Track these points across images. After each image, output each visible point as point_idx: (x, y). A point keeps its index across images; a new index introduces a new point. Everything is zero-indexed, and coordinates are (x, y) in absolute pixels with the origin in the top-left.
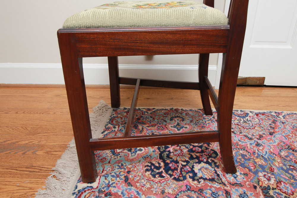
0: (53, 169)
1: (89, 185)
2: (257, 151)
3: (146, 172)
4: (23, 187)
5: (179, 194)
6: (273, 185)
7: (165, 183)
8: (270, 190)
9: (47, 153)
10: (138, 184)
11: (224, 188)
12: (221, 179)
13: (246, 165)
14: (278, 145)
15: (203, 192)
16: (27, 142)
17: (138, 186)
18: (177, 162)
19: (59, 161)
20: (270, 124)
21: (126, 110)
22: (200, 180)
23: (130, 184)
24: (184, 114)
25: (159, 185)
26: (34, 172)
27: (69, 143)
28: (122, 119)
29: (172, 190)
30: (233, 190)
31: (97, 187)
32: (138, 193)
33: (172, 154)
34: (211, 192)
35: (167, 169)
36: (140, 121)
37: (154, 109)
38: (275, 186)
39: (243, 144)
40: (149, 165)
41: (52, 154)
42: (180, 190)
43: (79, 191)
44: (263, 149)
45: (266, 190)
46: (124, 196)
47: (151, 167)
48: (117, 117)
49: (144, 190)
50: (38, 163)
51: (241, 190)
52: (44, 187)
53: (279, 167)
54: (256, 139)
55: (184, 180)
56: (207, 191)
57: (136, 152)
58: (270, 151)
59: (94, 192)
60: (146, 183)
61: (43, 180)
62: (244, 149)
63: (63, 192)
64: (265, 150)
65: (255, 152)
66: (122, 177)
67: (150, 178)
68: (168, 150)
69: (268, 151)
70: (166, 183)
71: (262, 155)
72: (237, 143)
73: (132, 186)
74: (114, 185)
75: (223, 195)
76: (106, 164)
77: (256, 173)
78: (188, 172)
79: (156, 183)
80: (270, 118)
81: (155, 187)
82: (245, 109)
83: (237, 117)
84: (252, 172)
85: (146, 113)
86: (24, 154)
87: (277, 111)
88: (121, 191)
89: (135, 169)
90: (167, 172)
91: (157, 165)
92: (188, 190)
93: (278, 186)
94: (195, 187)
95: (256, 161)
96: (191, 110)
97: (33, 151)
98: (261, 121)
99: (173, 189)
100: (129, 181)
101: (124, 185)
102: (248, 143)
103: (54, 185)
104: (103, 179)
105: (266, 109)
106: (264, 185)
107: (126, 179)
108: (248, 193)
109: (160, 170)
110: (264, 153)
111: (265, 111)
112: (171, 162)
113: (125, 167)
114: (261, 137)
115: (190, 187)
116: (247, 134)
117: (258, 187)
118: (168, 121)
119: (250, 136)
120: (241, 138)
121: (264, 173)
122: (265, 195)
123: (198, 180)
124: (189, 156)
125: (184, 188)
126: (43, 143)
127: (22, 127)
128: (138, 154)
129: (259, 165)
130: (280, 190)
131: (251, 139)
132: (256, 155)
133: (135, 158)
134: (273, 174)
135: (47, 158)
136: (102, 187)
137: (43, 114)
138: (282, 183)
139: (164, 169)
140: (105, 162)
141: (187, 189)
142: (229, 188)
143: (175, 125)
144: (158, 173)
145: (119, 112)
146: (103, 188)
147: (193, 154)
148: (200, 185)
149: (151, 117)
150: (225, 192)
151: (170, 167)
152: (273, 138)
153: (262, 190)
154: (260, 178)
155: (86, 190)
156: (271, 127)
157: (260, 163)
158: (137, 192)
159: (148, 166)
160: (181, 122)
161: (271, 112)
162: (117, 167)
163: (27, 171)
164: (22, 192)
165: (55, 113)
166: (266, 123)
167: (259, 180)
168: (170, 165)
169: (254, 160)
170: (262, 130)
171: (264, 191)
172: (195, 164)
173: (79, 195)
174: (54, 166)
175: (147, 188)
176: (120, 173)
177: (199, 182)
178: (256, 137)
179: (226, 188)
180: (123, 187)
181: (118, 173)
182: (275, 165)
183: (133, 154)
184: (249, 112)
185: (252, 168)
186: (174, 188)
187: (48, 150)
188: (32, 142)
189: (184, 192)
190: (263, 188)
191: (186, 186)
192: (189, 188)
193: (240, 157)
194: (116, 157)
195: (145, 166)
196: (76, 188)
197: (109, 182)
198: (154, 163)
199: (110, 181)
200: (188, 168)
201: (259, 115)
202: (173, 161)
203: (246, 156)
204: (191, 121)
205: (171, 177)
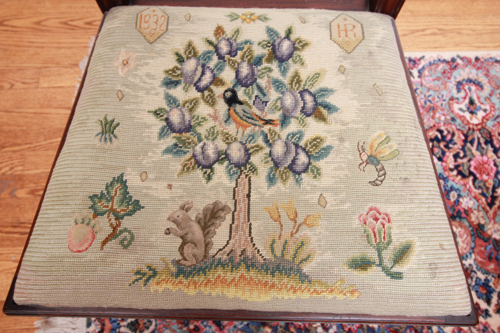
9: (32, 192)
50: (26, 215)
97: (9, 190)
126: (18, 170)
163: (16, 233)
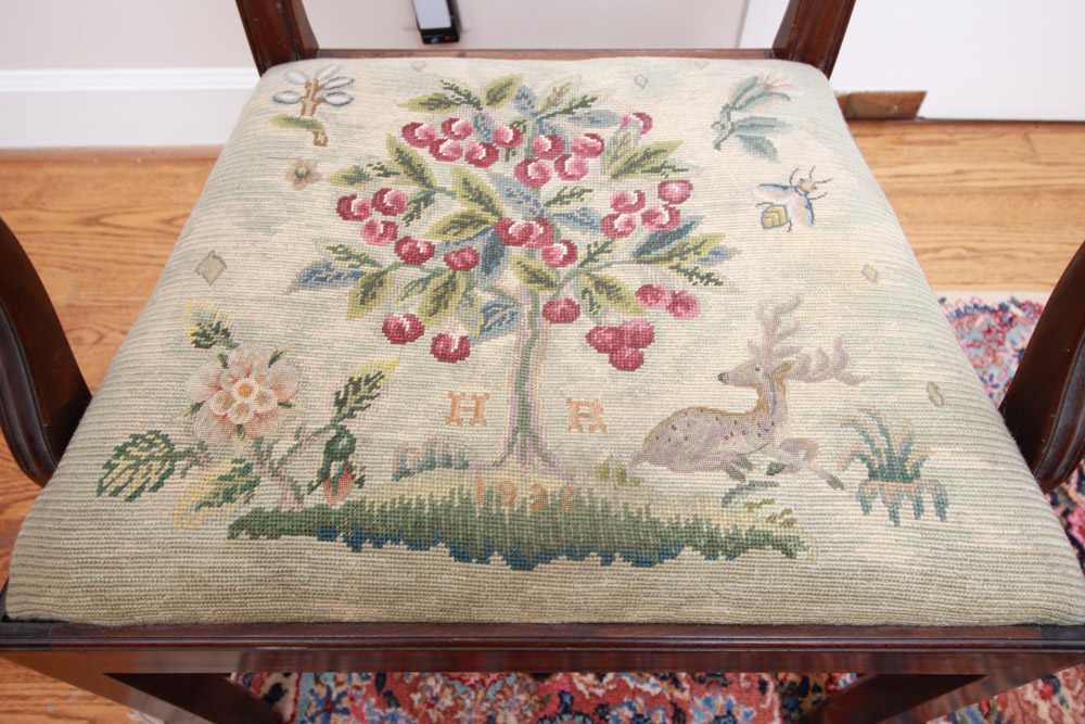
7: (498, 686)
8: (805, 693)
10: (416, 697)
11: (671, 695)
15: (608, 717)
17: (416, 704)
23: (391, 699)
25: (480, 696)
29: (517, 716)
30: (699, 702)
31: (295, 714)
34: (631, 715)
38: (822, 681)
42: (541, 715)
45: (793, 695)
49: (434, 719)
51: (721, 701)
56: (620, 710)
60: (442, 690)
70: (503, 686)
73: (398, 705)
74: (345, 702)
79: (472, 686)
81: (468, 702)
92: (567, 710)
93: (831, 679)
94: (587, 697)
99: (521, 711)
100: (389, 686)
101: (373, 700)
104: (308, 677)
106: (792, 675)
107: (381, 675)
108: (738, 713)
115: (572, 699)
117: (771, 686)
122: (786, 719)
125: (553, 707)
136: (306, 714)
141: (562, 708)
142: (686, 694)
146: (313, 719)
148: (603, 687)
150: (671, 714)
153: (783, 696)
171: (788, 701)
175: (445, 713)
177: (601, 677)
180: (373, 708)
186: (524, 708)
190: (789, 688)
191: (562, 694)
192: (569, 702)
199: (332, 685)
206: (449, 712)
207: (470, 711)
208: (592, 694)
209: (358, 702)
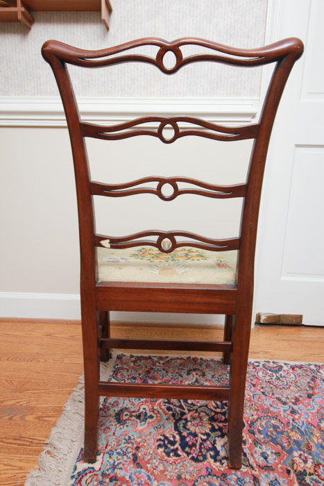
0: (46, 442)
1: (91, 465)
2: (291, 421)
3: (158, 449)
4: (12, 466)
5: (199, 480)
6: (310, 468)
7: (181, 464)
8: (306, 475)
9: (38, 418)
10: (149, 466)
11: (251, 472)
12: (248, 460)
13: (279, 440)
14: (317, 412)
15: (227, 478)
16: (13, 402)
17: (149, 468)
18: (195, 435)
19: (54, 431)
20: (308, 383)
21: (133, 359)
22: (223, 461)
23: (139, 465)
24: (204, 366)
25: (174, 467)
26: (24, 445)
27: (65, 405)
28: (128, 371)
29: (189, 475)
30: (263, 475)
31: (100, 469)
32: (149, 478)
33: (189, 423)
34: (236, 478)
35: (184, 445)
36: (151, 375)
37: (167, 357)
38: (312, 471)
39: (276, 410)
40: (162, 438)
41: (45, 420)
42: (200, 475)
43: (79, 474)
44: (299, 417)
45: (301, 475)
46: (132, 481)
47: (164, 441)
48: (123, 368)
49: (156, 474)
50: (28, 432)
51: (272, 476)
52: (37, 467)
53: (318, 443)
54: (291, 404)
55: (204, 460)
56: (231, 476)
57: (146, 419)
58: (308, 421)
59: (97, 475)
60: (159, 464)
61: (35, 456)
62: (276, 418)
63: (60, 474)
64: (302, 419)
65: (289, 423)
66: (130, 455)
67: (163, 457)
68: (184, 417)
69: (305, 420)
70: (183, 464)
71: (298, 428)
72: (268, 409)
73: (141, 468)
74: (121, 466)
75: (250, 482)
76: (110, 436)
77: (290, 452)
78: (208, 450)
79: (171, 464)
80: (309, 373)
81: (169, 469)
82: (278, 359)
83: (268, 371)
84: (285, 450)
85: (158, 364)
86: (10, 419)
87: (317, 364)
88: (129, 474)
89: (145, 444)
90: (183, 449)
91: (172, 439)
92: (209, 474)
93: (315, 471)
94: (217, 470)
95: (291, 434)
96: (212, 360)
97: (21, 415)
98: (298, 378)
100: (138, 461)
101: (132, 466)
102: (282, 410)
103: (48, 464)
104: (107, 456)
105: (305, 360)
106: (299, 469)
107: (135, 458)
108: (280, 480)
109: (176, 446)
110: (301, 424)
111: (303, 363)
112: (189, 434)
113: (133, 442)
114: (297, 401)
115: (211, 470)
116: (280, 397)
117: (292, 471)
118: (185, 376)
119: (284, 399)
120: (273, 401)
121: (299, 452)
122: (300, 483)
123: (220, 461)
124: (210, 427)
125: (204, 472)
126: (33, 404)
127: (7, 381)
128: (149, 423)
129: (294, 441)
130: (318, 475)
131: (285, 403)
132: (291, 427)
133: (145, 428)
134: (310, 454)
135: (39, 425)
136: (105, 468)
137: (31, 361)
138: (321, 466)
139: (180, 445)
140: (109, 434)
142: (257, 473)
143: (193, 381)
144: (173, 450)
145: (125, 361)
146: (108, 470)
147: (214, 424)
148: (223, 467)
149: (164, 370)
150: (253, 478)
151: (187, 442)
152: (311, 403)
153: (297, 475)
154: (295, 458)
155: (87, 472)
156: (309, 386)
157: (295, 438)
158: (148, 476)
159: (160, 440)
160: (201, 377)
161: (310, 365)
162: (124, 441)
163: (15, 444)
164: (10, 473)
165: (46, 361)
166: (304, 381)
167: (293, 462)
168: (188, 439)
169: (288, 433)
170: (299, 391)
171: (299, 477)
172: (217, 438)
173: (79, 479)
174: (48, 438)
175: (160, 472)
176: (127, 450)
177: (222, 464)
178: (291, 401)
179: (253, 472)
180: (131, 468)
181: (124, 450)
182: (313, 441)
183: (143, 423)
184: (283, 365)
185: (286, 444)
186: (192, 472)
187: (40, 414)
188: (19, 402)
189: (204, 477)
190: (298, 473)
191: (207, 468)
192: (210, 472)
193: (272, 429)
194: (122, 426)
195: (158, 441)
196: (75, 469)
197: (115, 462)
198: (168, 435)
199: (116, 460)
200: (208, 444)
201: (296, 369)
202: (190, 434)
203: (278, 427)
204: (213, 376)
205: (188, 456)
206: (162, 472)
207: (170, 472)
208: (219, 470)
209: (126, 466)
